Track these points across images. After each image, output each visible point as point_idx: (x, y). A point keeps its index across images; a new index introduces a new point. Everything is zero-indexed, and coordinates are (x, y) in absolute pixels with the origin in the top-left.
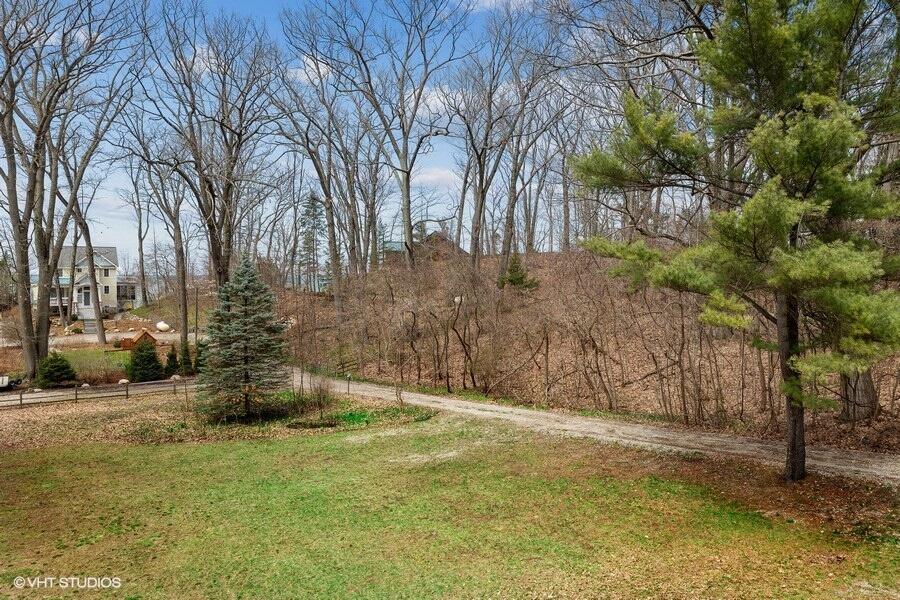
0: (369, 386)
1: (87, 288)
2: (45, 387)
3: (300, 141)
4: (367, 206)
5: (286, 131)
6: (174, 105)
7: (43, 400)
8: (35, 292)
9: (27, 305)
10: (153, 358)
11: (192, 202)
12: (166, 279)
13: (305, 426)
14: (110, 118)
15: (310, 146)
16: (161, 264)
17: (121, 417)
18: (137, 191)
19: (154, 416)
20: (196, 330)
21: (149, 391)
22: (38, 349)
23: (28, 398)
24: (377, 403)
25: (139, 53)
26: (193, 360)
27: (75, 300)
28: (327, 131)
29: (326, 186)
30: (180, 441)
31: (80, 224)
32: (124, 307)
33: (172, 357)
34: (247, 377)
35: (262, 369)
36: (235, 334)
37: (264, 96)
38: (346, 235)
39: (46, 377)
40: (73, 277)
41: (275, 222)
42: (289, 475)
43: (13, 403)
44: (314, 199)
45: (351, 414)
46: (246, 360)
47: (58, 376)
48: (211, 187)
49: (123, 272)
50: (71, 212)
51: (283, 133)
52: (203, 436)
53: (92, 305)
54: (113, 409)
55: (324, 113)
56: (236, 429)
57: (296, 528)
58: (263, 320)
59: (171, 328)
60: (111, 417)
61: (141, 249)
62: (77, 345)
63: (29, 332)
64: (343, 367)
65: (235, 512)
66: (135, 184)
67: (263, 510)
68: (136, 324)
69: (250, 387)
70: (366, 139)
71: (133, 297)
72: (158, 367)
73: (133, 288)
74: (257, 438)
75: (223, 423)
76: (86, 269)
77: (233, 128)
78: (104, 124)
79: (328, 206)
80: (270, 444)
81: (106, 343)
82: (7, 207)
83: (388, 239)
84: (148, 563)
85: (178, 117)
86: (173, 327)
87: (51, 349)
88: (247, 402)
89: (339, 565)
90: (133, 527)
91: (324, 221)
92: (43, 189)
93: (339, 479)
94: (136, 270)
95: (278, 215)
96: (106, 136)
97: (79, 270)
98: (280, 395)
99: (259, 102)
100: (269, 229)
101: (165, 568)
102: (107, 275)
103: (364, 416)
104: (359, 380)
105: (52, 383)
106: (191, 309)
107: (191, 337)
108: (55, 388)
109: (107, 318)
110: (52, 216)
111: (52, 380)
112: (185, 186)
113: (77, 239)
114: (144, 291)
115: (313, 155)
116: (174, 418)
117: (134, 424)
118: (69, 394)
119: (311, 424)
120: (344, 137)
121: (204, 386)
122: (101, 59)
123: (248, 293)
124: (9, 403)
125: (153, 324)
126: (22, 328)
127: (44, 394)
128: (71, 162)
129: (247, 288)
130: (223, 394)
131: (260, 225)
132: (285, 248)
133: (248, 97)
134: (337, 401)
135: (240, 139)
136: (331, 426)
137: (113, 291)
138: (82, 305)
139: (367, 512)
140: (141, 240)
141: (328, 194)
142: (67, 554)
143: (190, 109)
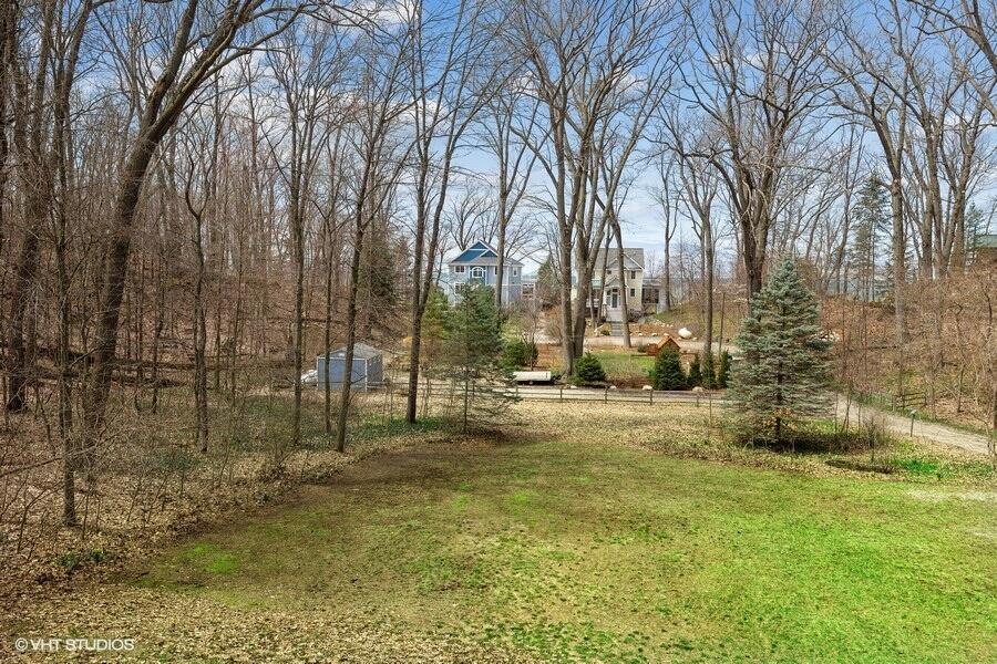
0: (944, 430)
1: (615, 290)
2: (579, 385)
3: (862, 109)
4: (953, 187)
5: (843, 100)
6: (712, 87)
7: (579, 397)
8: (574, 294)
9: (568, 305)
10: (676, 367)
11: (722, 197)
12: (691, 281)
13: (850, 467)
14: (648, 112)
15: (877, 114)
16: (686, 266)
17: (646, 424)
18: (666, 188)
19: (677, 428)
20: (720, 340)
21: (674, 400)
22: (575, 349)
23: (567, 393)
24: (955, 453)
25: (680, 35)
26: (717, 371)
27: (605, 302)
28: (901, 92)
29: (895, 163)
30: (704, 458)
31: (614, 226)
32: (648, 311)
33: (695, 367)
34: (780, 398)
35: (799, 391)
36: (770, 347)
37: (819, 60)
38: (916, 228)
39: (581, 376)
40: (604, 279)
41: (818, 214)
42: (829, 521)
43: (555, 397)
44: (876, 183)
45: (915, 462)
46: (780, 378)
47: (591, 375)
48: (748, 177)
49: (648, 275)
50: (607, 216)
51: (840, 103)
52: (728, 458)
53: (619, 307)
54: (639, 415)
55: (900, 68)
56: (766, 455)
57: (841, 587)
58: (803, 334)
59: (693, 335)
60: (636, 423)
61: (667, 251)
62: (605, 347)
63: (569, 332)
64: (904, 400)
65: (766, 549)
66: (665, 181)
67: (798, 556)
68: (658, 329)
69: (784, 410)
70: (960, 94)
71: (657, 301)
72: (681, 377)
73: (657, 291)
74: (789, 470)
75: (749, 446)
76: (616, 272)
77: (778, 105)
78: (642, 119)
79: (894, 190)
80: (806, 480)
81: (630, 346)
82: (556, 212)
83: (983, 231)
84: (676, 578)
85: (715, 101)
86: (697, 335)
87: (585, 350)
88: (778, 427)
89: (901, 648)
90: (660, 538)
91: (888, 209)
92: (585, 193)
93: (898, 542)
94: (661, 273)
95: (824, 204)
96: (643, 132)
97: (610, 272)
98: (819, 425)
99: (812, 68)
100: (811, 224)
101: (693, 589)
102: (633, 277)
103: (934, 468)
104: (925, 419)
105: (585, 382)
106: (717, 316)
107: (715, 347)
108: (587, 386)
109: (632, 321)
110: (591, 219)
111: (586, 379)
112: (718, 179)
113: (609, 240)
114: (668, 295)
115: (880, 127)
116: (697, 433)
117: (657, 432)
118: (600, 394)
119: (857, 465)
120: (926, 96)
121: (730, 402)
122: (642, 51)
123: (788, 301)
124: (552, 397)
125: (676, 329)
126: (563, 327)
127: (579, 392)
128: (608, 162)
129: (787, 295)
130: (750, 414)
131: (800, 218)
132: (829, 246)
133: (801, 63)
134: (895, 442)
135: (786, 116)
136: (886, 472)
137: (639, 294)
138: (610, 307)
139: (940, 593)
140: (668, 240)
141: (896, 175)
142: (602, 548)
143: (729, 90)
